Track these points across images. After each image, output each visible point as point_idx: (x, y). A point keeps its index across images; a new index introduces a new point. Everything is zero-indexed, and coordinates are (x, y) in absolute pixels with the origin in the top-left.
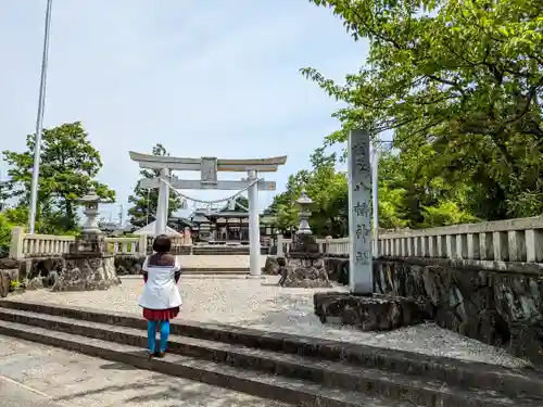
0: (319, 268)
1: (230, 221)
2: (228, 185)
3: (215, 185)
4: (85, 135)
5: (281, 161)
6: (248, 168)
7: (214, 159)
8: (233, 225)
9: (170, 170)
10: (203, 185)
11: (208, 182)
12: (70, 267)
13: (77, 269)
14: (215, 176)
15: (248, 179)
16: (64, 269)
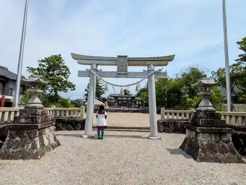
0: (227, 142)
1: (123, 99)
2: (135, 75)
3: (126, 75)
4: (63, 60)
5: (170, 58)
6: (148, 63)
7: (126, 57)
8: (124, 100)
9: (97, 65)
10: (118, 75)
11: (122, 73)
12: (12, 137)
13: (18, 138)
14: (126, 69)
15: (148, 70)
16: (8, 138)
